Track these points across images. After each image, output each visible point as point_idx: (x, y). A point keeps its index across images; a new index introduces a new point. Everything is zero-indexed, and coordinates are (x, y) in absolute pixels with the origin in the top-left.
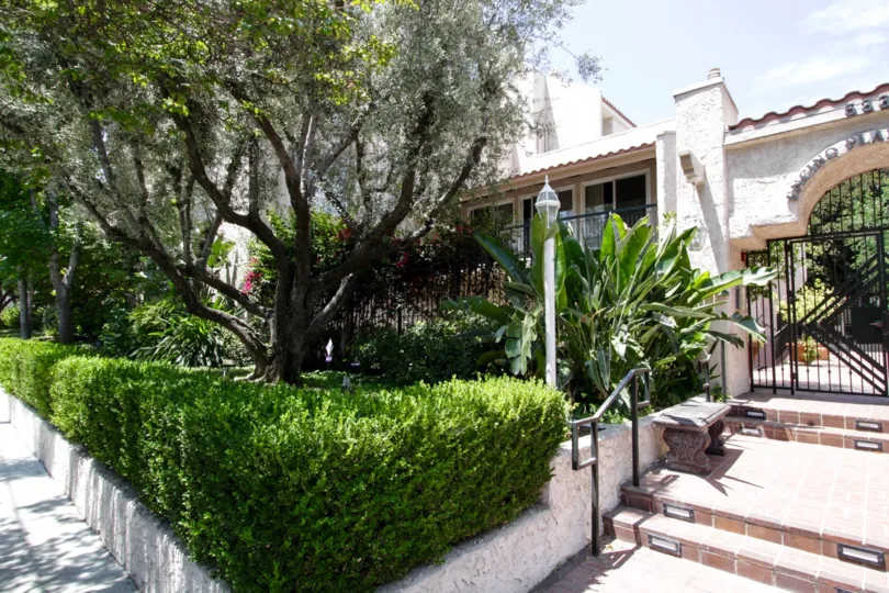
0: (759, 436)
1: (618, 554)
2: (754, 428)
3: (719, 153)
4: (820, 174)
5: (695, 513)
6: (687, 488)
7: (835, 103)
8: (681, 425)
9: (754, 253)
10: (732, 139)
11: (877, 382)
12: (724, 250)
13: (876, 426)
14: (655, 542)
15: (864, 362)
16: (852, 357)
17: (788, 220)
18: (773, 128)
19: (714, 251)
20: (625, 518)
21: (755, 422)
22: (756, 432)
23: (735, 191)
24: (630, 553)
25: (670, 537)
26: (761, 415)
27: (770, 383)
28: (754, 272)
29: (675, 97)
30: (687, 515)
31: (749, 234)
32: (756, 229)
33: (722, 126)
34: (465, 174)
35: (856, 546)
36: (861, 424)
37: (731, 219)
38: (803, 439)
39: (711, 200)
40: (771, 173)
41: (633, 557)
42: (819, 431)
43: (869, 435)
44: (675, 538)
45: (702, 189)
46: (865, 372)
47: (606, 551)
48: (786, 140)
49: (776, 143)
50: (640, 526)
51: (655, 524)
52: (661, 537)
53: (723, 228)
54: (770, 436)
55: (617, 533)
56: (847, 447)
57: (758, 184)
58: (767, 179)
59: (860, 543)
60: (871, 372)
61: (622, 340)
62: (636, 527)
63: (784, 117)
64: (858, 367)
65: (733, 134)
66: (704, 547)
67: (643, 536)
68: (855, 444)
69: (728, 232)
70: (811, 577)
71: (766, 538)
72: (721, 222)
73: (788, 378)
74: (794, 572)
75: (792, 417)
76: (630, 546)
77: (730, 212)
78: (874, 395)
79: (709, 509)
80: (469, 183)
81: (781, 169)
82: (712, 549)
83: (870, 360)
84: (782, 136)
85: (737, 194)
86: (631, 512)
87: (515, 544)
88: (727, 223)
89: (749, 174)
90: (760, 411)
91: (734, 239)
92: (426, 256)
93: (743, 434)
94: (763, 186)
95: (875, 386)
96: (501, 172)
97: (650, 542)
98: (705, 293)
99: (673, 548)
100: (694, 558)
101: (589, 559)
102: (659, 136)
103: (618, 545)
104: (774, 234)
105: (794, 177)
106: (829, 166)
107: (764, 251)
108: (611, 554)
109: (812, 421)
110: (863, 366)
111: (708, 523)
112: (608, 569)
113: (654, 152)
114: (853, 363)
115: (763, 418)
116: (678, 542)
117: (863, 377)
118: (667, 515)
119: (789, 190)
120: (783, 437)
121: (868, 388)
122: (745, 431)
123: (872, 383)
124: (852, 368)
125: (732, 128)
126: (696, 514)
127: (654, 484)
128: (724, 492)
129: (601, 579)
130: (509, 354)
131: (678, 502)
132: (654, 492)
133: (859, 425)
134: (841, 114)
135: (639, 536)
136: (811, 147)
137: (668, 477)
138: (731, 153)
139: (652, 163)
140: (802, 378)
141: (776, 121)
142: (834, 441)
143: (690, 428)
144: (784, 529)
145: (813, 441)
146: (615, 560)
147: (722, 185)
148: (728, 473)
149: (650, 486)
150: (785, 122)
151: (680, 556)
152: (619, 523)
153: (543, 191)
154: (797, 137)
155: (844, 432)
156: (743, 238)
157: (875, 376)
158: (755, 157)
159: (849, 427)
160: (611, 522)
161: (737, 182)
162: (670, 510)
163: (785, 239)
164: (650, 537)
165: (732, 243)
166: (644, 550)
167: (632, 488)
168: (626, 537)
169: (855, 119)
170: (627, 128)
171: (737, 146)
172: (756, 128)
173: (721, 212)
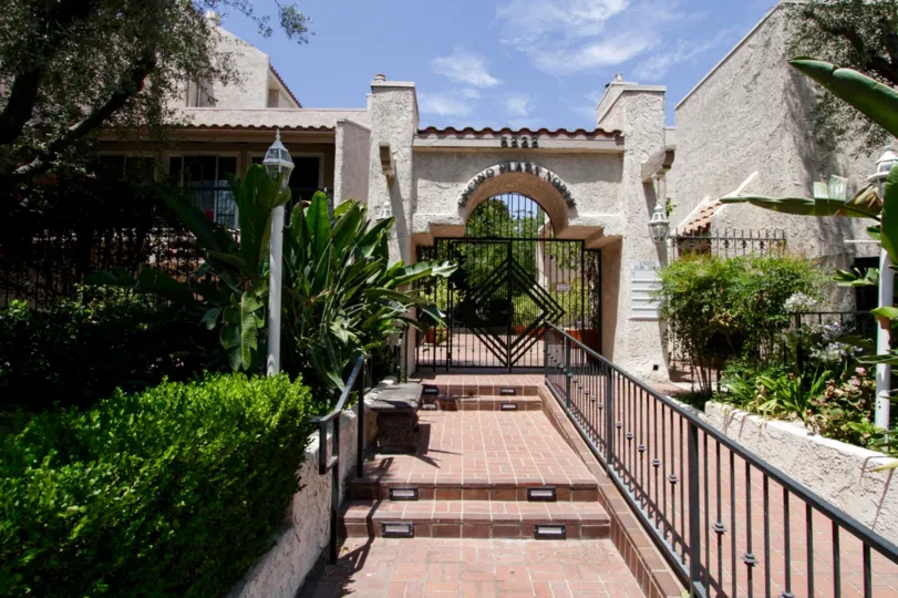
0: (435, 409)
1: (355, 554)
2: (432, 403)
3: (408, 151)
4: (480, 189)
5: (420, 490)
6: (405, 468)
7: (495, 133)
8: (397, 408)
9: (425, 248)
10: (419, 142)
11: (502, 357)
12: (408, 242)
13: (512, 391)
14: (389, 529)
15: (496, 342)
16: (488, 339)
17: (457, 223)
18: (451, 141)
19: (399, 242)
20: (356, 513)
21: (432, 397)
22: (434, 406)
23: (419, 190)
24: (366, 549)
25: (404, 520)
26: (434, 390)
27: (431, 362)
28: (440, 265)
29: (372, 87)
30: (411, 494)
31: (428, 230)
32: (432, 225)
33: (411, 129)
34: (118, 102)
35: (538, 487)
36: (504, 391)
37: (414, 215)
38: (468, 408)
39: (399, 195)
40: (447, 180)
41: (371, 551)
42: (478, 399)
43: (509, 398)
44: (408, 520)
45: (392, 183)
46: (496, 350)
47: (343, 554)
48: (461, 154)
49: (452, 154)
50: (373, 517)
51: (386, 510)
52: (395, 522)
53: (408, 222)
54: (444, 408)
55: (348, 531)
56: (497, 409)
57: (436, 188)
58: (444, 185)
59: (541, 484)
60: (499, 349)
61: (342, 326)
62: (369, 518)
63: (479, 134)
64: (492, 346)
65: (421, 138)
66: (435, 520)
67: (377, 526)
68: (501, 407)
69: (412, 225)
70: (518, 521)
71: (478, 498)
72: (407, 217)
73: (444, 358)
74: (506, 521)
75: (457, 389)
76: (363, 540)
77: (414, 209)
78: (500, 367)
79: (432, 484)
80: (120, 117)
81: (455, 178)
82: (442, 521)
83: (499, 340)
84: (457, 150)
85: (421, 193)
86: (358, 505)
87: (265, 583)
88: (411, 218)
89: (428, 177)
90: (435, 387)
91: (416, 234)
92: (31, 205)
93: (424, 409)
94: (440, 190)
95: (501, 360)
96: (172, 113)
97: (384, 531)
98: (400, 281)
99: (406, 530)
100: (425, 534)
101: (329, 570)
102: (339, 123)
103: (352, 543)
104: (444, 233)
105: (464, 187)
106: (487, 184)
107: (430, 248)
108: (348, 556)
109: (471, 391)
110: (495, 345)
111: (430, 497)
112: (351, 574)
113: (333, 137)
114: (489, 343)
115: (437, 393)
116: (411, 523)
117: (495, 353)
118: (393, 499)
119: (459, 197)
120: (453, 408)
121: (497, 363)
122: (425, 406)
123: (499, 358)
124: (488, 347)
125: (420, 132)
126: (422, 491)
127: (377, 471)
128: (435, 465)
129: (349, 586)
130: (225, 344)
131: (404, 484)
132: (379, 479)
133: (501, 391)
134: (497, 143)
135: (371, 529)
136: (476, 165)
137: (384, 461)
138: (418, 154)
139: (331, 148)
140: (455, 357)
141: (454, 136)
142: (487, 406)
143: (405, 411)
144: (491, 487)
145: (474, 408)
146: (355, 560)
147: (409, 182)
148: (430, 447)
149: (373, 473)
150: (461, 138)
151: (412, 537)
152: (350, 520)
153: (273, 147)
154: (468, 153)
155: (494, 398)
156: (424, 233)
157: (502, 352)
158: (435, 162)
159: (496, 394)
160: (342, 521)
161: (421, 183)
162: (396, 494)
163: (449, 239)
164: (384, 525)
165: (414, 236)
166: (378, 540)
167: (356, 480)
168: (358, 532)
169: (505, 149)
170: (292, 106)
171: (422, 150)
172: (439, 138)
173: (406, 207)
